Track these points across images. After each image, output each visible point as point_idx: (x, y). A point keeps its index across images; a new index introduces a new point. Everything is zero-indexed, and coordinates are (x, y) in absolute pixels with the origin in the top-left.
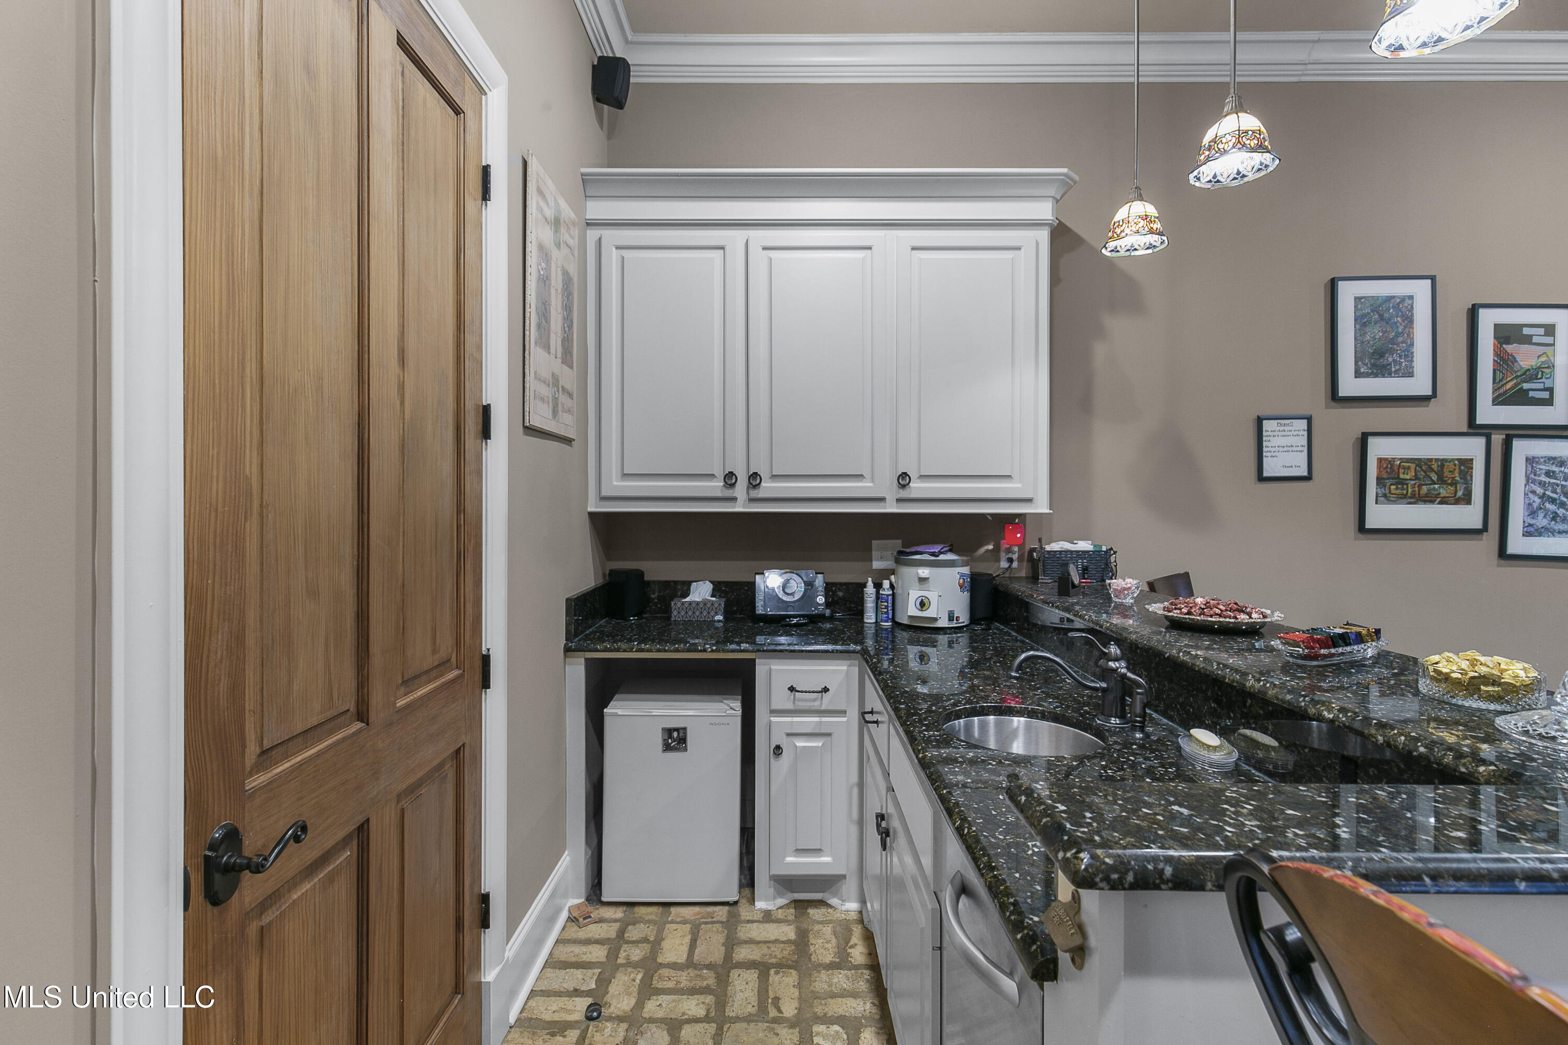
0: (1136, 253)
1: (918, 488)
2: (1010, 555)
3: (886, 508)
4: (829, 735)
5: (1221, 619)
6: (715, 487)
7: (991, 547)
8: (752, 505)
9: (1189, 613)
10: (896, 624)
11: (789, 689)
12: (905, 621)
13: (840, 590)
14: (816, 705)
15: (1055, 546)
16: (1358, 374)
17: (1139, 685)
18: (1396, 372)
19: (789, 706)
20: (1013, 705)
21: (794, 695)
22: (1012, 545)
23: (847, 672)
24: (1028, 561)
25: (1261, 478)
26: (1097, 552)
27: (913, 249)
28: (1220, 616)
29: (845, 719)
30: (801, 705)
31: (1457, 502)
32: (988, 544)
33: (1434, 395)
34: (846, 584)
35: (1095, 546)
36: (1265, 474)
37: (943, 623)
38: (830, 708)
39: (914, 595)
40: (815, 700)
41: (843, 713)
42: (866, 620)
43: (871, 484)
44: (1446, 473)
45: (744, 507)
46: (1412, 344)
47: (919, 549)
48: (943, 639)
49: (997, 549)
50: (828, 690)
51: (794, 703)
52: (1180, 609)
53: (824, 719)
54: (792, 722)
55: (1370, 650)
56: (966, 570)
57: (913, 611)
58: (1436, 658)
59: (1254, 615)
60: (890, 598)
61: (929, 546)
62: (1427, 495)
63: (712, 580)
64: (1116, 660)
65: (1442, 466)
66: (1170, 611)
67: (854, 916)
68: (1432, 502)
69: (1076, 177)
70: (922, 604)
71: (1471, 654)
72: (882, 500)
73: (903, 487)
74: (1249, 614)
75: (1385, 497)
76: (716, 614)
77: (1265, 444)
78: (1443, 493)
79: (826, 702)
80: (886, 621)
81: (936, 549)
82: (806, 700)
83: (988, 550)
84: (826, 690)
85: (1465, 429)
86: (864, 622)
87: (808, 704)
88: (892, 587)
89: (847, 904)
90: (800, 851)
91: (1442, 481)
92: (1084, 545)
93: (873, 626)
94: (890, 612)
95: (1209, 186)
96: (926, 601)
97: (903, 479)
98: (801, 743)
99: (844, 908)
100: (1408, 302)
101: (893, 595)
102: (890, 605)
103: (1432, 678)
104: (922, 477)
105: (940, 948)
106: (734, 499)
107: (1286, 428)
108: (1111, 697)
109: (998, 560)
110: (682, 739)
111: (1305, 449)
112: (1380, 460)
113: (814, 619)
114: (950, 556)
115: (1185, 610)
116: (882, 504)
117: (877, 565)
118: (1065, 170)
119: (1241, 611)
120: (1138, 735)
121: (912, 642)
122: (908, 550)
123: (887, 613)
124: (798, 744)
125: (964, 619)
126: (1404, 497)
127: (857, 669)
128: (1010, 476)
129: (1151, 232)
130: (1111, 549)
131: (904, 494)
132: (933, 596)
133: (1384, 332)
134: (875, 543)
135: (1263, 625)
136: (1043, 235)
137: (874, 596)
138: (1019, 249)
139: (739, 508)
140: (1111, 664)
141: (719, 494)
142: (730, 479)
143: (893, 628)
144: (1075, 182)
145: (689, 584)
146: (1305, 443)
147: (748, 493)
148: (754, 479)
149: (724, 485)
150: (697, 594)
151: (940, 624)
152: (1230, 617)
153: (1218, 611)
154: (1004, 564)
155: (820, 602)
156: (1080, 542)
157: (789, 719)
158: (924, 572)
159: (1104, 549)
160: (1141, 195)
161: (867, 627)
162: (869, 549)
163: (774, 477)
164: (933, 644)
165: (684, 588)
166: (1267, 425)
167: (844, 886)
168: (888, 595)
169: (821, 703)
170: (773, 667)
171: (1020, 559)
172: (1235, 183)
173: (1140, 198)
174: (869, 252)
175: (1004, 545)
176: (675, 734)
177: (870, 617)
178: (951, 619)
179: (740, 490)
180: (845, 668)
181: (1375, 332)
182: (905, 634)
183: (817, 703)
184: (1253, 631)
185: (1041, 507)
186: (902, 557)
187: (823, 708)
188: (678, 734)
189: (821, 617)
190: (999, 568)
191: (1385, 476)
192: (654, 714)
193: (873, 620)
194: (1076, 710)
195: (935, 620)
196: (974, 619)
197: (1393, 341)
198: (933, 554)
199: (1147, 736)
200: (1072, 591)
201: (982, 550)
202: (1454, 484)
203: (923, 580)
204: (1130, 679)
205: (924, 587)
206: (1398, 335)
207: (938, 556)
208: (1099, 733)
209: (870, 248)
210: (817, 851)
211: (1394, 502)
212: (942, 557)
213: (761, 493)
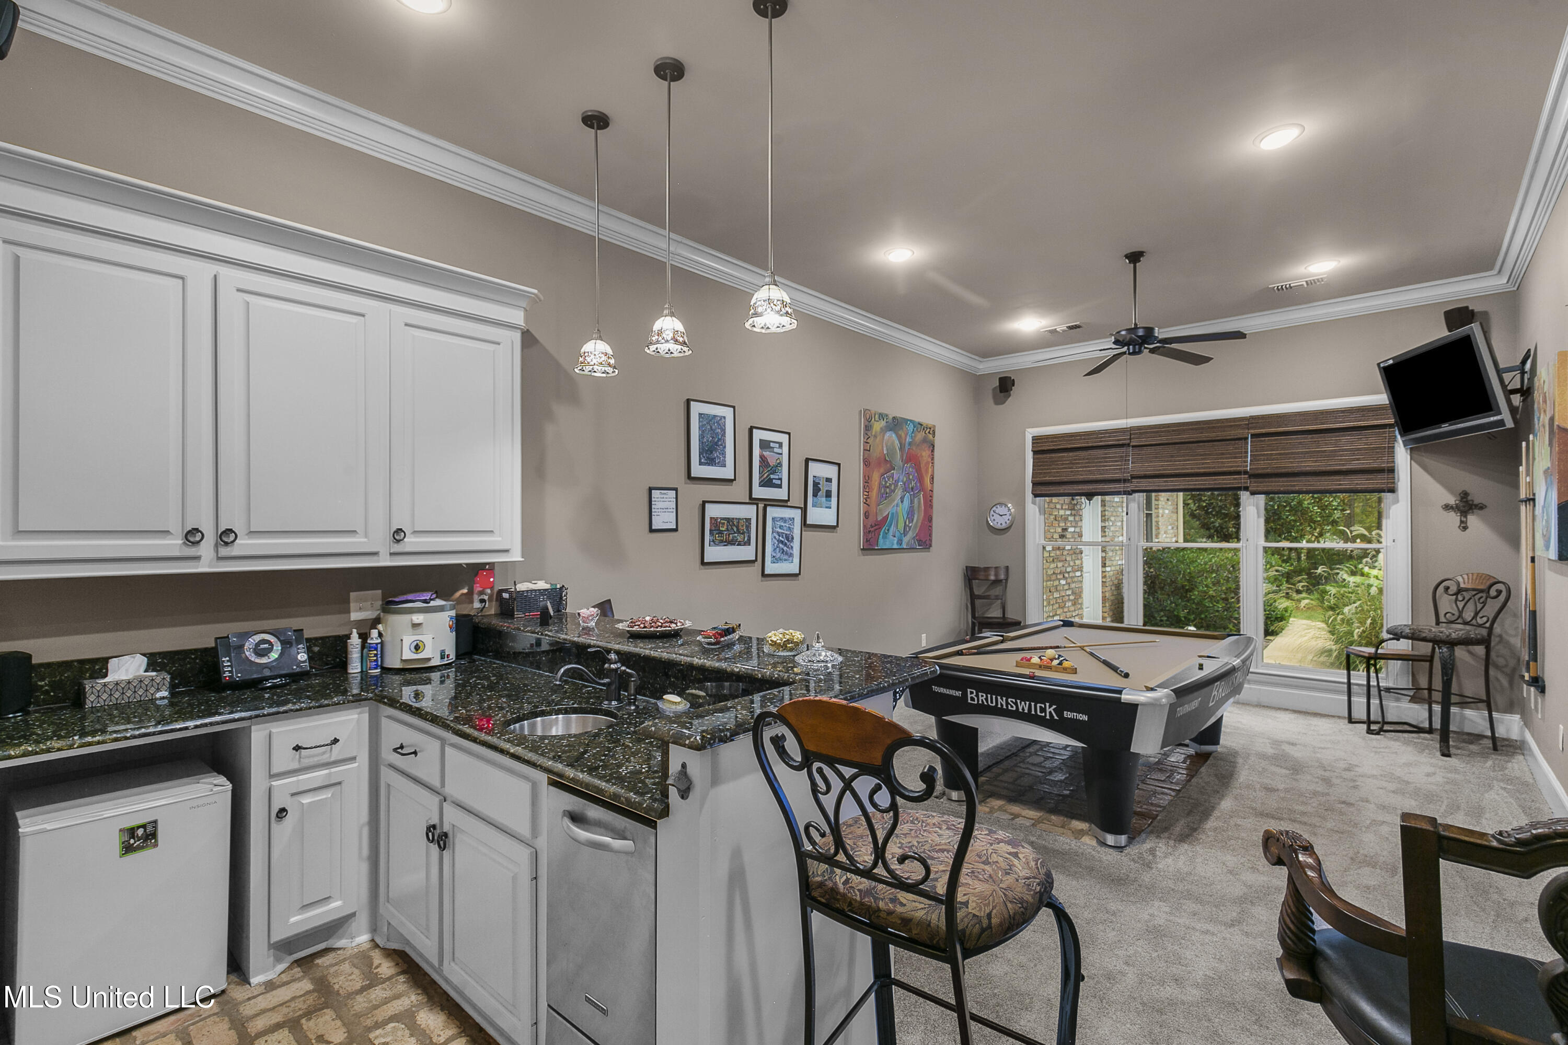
0: (595, 374)
1: (411, 542)
2: (482, 597)
3: (379, 562)
4: (340, 783)
5: (663, 629)
6: (174, 544)
7: (465, 591)
8: (222, 563)
9: (645, 627)
10: (386, 670)
11: (294, 749)
12: (398, 665)
13: (316, 645)
14: (325, 758)
15: (522, 587)
16: (701, 463)
17: (630, 675)
18: (719, 462)
19: (295, 765)
20: (544, 708)
21: (300, 754)
22: (484, 588)
23: (358, 720)
24: (497, 600)
25: (652, 531)
26: (553, 590)
27: (406, 325)
28: (661, 627)
29: (355, 765)
30: (306, 762)
31: (745, 545)
32: (463, 588)
33: (735, 479)
34: (322, 638)
35: (552, 585)
36: (654, 528)
37: (436, 662)
38: (340, 757)
39: (409, 640)
40: (324, 753)
41: (353, 759)
42: (350, 671)
43: (365, 540)
44: (740, 527)
45: (210, 567)
46: (725, 447)
47: (410, 597)
48: (436, 676)
49: (471, 593)
50: (338, 740)
51: (299, 761)
52: (639, 625)
53: (333, 770)
54: (298, 781)
55: (736, 636)
56: (453, 613)
57: (408, 654)
58: (770, 635)
59: (679, 624)
60: (379, 646)
61: (418, 594)
62: (732, 541)
63: (143, 652)
64: (615, 663)
65: (738, 522)
66: (632, 627)
67: (368, 946)
68: (734, 544)
69: (542, 298)
70: (417, 648)
71: (781, 630)
72: (375, 554)
73: (398, 541)
74: (676, 624)
75: (714, 542)
76: (158, 690)
77: (653, 506)
78: (739, 539)
79: (337, 752)
80: (376, 668)
81: (427, 596)
82: (313, 756)
83: (463, 594)
84: (336, 741)
85: (748, 501)
86: (347, 673)
87: (316, 759)
88: (380, 635)
89: (357, 939)
90: (306, 907)
91: (738, 532)
92: (542, 585)
93: (359, 675)
94: (379, 659)
95: (653, 353)
96: (420, 644)
97: (398, 535)
98: (306, 800)
99: (354, 944)
100: (723, 420)
101: (382, 643)
102: (379, 653)
103: (770, 644)
104: (415, 532)
105: (535, 878)
106: (197, 558)
107: (665, 496)
108: (613, 687)
109: (472, 602)
110: (151, 835)
111: (675, 510)
112: (711, 518)
113: (295, 677)
114: (439, 602)
115: (642, 626)
116: (375, 558)
117: (355, 616)
118: (535, 291)
119: (671, 622)
120: (633, 708)
121: (408, 683)
122: (397, 599)
123: (376, 661)
124: (304, 802)
125: (453, 657)
126: (722, 541)
127: (367, 715)
128: (492, 531)
129: (609, 365)
130: (563, 586)
131: (397, 548)
132: (427, 639)
133: (713, 438)
134: (353, 595)
135: (681, 630)
136: (517, 336)
137: (359, 647)
138: (499, 344)
139: (204, 567)
140: (613, 666)
141: (177, 553)
142: (192, 536)
143: (382, 673)
144: (540, 301)
145: (105, 661)
146: (675, 507)
147: (217, 552)
148: (226, 536)
149: (184, 543)
150: (123, 669)
151: (433, 663)
152: (666, 627)
153: (660, 624)
154: (477, 605)
155: (303, 659)
156: (539, 582)
157: (294, 779)
158: (418, 618)
159: (558, 586)
160: (600, 337)
161: (353, 677)
162: (347, 601)
163: (252, 533)
164: (428, 681)
165: (98, 667)
166: (655, 493)
167: (353, 924)
168: (377, 644)
169: (330, 756)
170: (274, 730)
171: (490, 599)
172: (667, 356)
173: (601, 339)
174: (362, 318)
175: (477, 588)
176: (140, 832)
177: (355, 667)
178: (442, 657)
179: (206, 550)
180: (356, 716)
181: (708, 437)
182: (397, 677)
183: (327, 756)
184: (676, 634)
185: (516, 556)
186: (389, 605)
187: (333, 759)
188: (145, 831)
189: (304, 675)
190: (472, 608)
191: (713, 528)
192: (105, 816)
193: (359, 670)
194: (587, 702)
195: (429, 659)
196: (458, 656)
197: (716, 444)
198: (425, 601)
199: (637, 707)
200: (550, 621)
201: (458, 594)
202: (743, 533)
203: (416, 626)
204: (628, 673)
205: (418, 631)
206: (719, 440)
207: (429, 603)
208: (608, 713)
209: (363, 316)
210: (327, 899)
211: (718, 545)
212: (432, 603)
213: (234, 551)
